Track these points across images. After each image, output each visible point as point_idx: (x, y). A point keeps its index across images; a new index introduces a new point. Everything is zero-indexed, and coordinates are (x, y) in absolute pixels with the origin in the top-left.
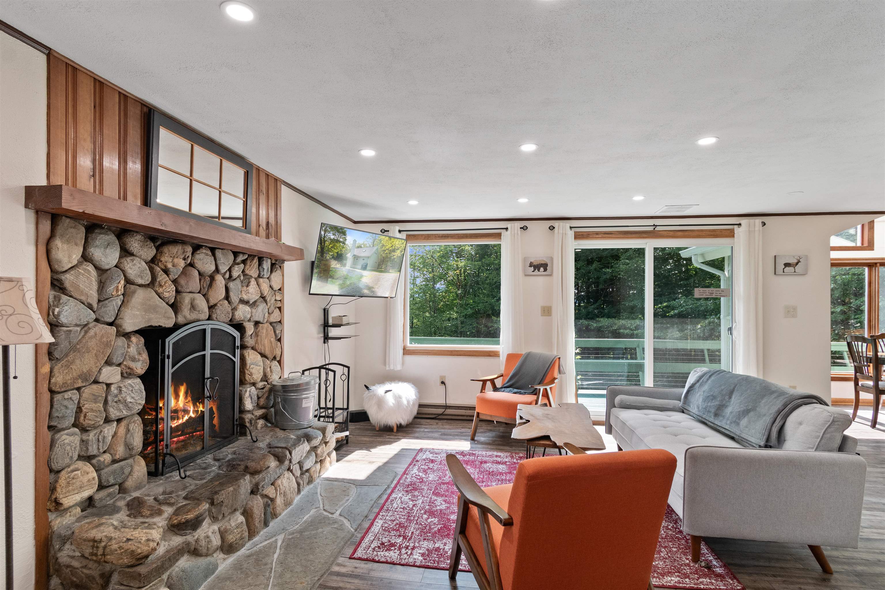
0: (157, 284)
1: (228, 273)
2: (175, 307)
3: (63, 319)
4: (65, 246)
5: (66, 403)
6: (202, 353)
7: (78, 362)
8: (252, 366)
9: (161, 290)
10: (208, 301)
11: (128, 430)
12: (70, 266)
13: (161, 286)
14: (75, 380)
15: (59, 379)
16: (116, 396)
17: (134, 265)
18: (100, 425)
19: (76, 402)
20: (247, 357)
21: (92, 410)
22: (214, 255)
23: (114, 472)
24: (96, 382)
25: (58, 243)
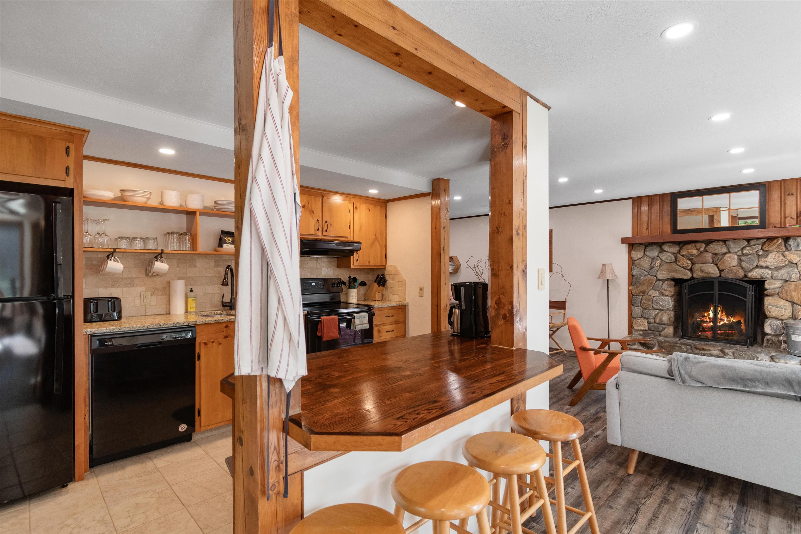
0: (678, 261)
1: (740, 252)
2: (691, 270)
3: (634, 274)
4: (635, 253)
5: (636, 299)
6: (712, 292)
7: (640, 287)
8: (769, 307)
9: (679, 264)
10: (718, 268)
11: (662, 314)
12: (637, 258)
13: (679, 262)
14: (639, 293)
15: (634, 291)
16: (656, 301)
17: (664, 255)
18: (649, 309)
19: (640, 299)
20: (765, 301)
21: (645, 303)
22: (725, 243)
23: (654, 326)
24: (648, 294)
25: (633, 252)
